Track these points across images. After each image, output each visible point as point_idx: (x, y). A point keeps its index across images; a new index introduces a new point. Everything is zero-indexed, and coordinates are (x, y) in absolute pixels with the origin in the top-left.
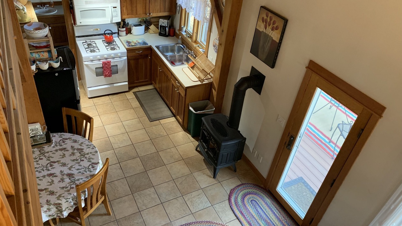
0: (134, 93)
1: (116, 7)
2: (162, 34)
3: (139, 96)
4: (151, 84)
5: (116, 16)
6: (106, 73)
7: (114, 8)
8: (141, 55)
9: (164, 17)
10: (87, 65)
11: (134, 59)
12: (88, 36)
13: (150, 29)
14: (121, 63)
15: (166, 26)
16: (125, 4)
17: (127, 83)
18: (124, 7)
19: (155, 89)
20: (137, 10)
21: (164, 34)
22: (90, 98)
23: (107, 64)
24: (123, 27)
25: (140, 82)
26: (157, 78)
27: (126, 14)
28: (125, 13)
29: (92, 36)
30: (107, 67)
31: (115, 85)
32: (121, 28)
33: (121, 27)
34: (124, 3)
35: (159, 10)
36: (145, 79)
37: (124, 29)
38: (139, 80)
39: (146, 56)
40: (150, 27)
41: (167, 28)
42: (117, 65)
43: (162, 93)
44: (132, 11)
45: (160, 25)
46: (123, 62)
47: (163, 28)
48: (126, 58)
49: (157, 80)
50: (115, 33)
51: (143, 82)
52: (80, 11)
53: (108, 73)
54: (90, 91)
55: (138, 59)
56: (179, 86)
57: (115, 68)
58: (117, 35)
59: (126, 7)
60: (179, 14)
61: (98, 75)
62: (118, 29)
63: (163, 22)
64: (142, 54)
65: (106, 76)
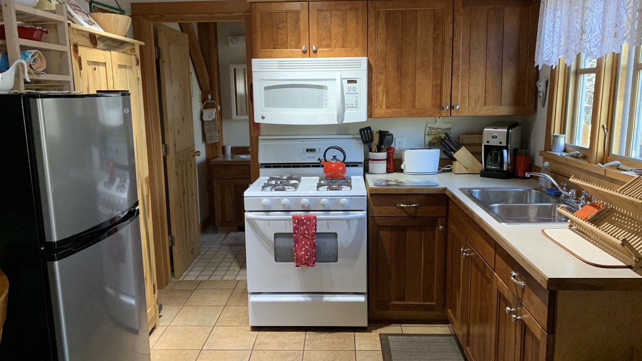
0: (384, 338)
1: (355, 82)
2: (491, 170)
3: (393, 346)
4: (445, 321)
5: (354, 105)
6: (301, 250)
7: (349, 82)
8: (413, 217)
9: (497, 122)
10: (252, 221)
11: (392, 228)
12: (290, 167)
13: (455, 160)
14: (349, 227)
15: (504, 144)
16: (383, 77)
17: (362, 299)
18: (378, 84)
19: (455, 336)
20: (414, 96)
21: (497, 171)
22: (255, 329)
23: (304, 224)
24: (379, 150)
25: (407, 308)
26: (459, 292)
27: (384, 107)
28: (382, 102)
29: (299, 167)
30: (303, 235)
31: (327, 298)
32: (375, 152)
33: (374, 148)
34: (379, 75)
35: (482, 99)
36: (423, 301)
37: (383, 155)
38: (404, 300)
39: (431, 224)
40: (455, 155)
41: (505, 151)
42: (335, 235)
43: (468, 344)
44: (401, 95)
45: (484, 143)
46: (354, 224)
47: (493, 152)
48: (363, 214)
49: (459, 299)
50: (355, 165)
51: (417, 307)
52: (266, 88)
53: (306, 251)
54: (254, 303)
55: (404, 229)
56: (523, 289)
57: (329, 242)
58: (361, 169)
59: (386, 87)
60: (544, 106)
61: (280, 256)
62: (366, 155)
63: (495, 135)
64: (418, 215)
65: (299, 262)
